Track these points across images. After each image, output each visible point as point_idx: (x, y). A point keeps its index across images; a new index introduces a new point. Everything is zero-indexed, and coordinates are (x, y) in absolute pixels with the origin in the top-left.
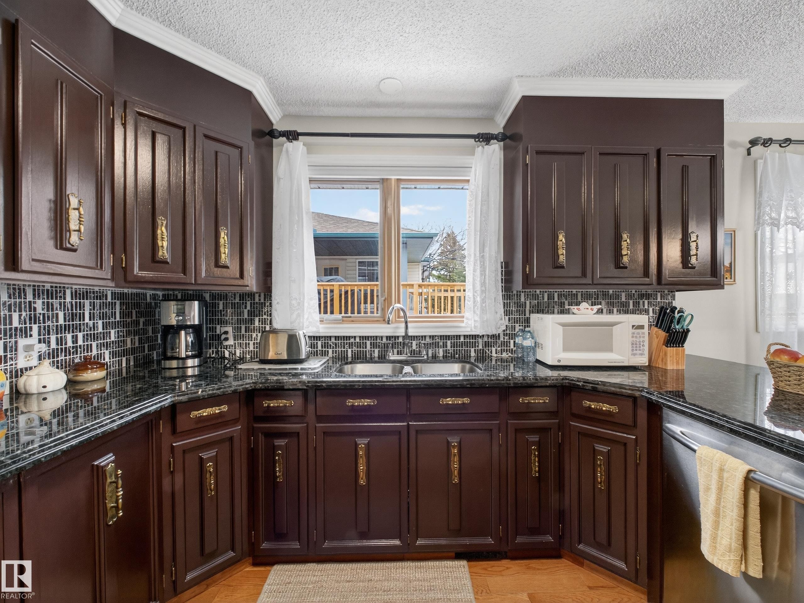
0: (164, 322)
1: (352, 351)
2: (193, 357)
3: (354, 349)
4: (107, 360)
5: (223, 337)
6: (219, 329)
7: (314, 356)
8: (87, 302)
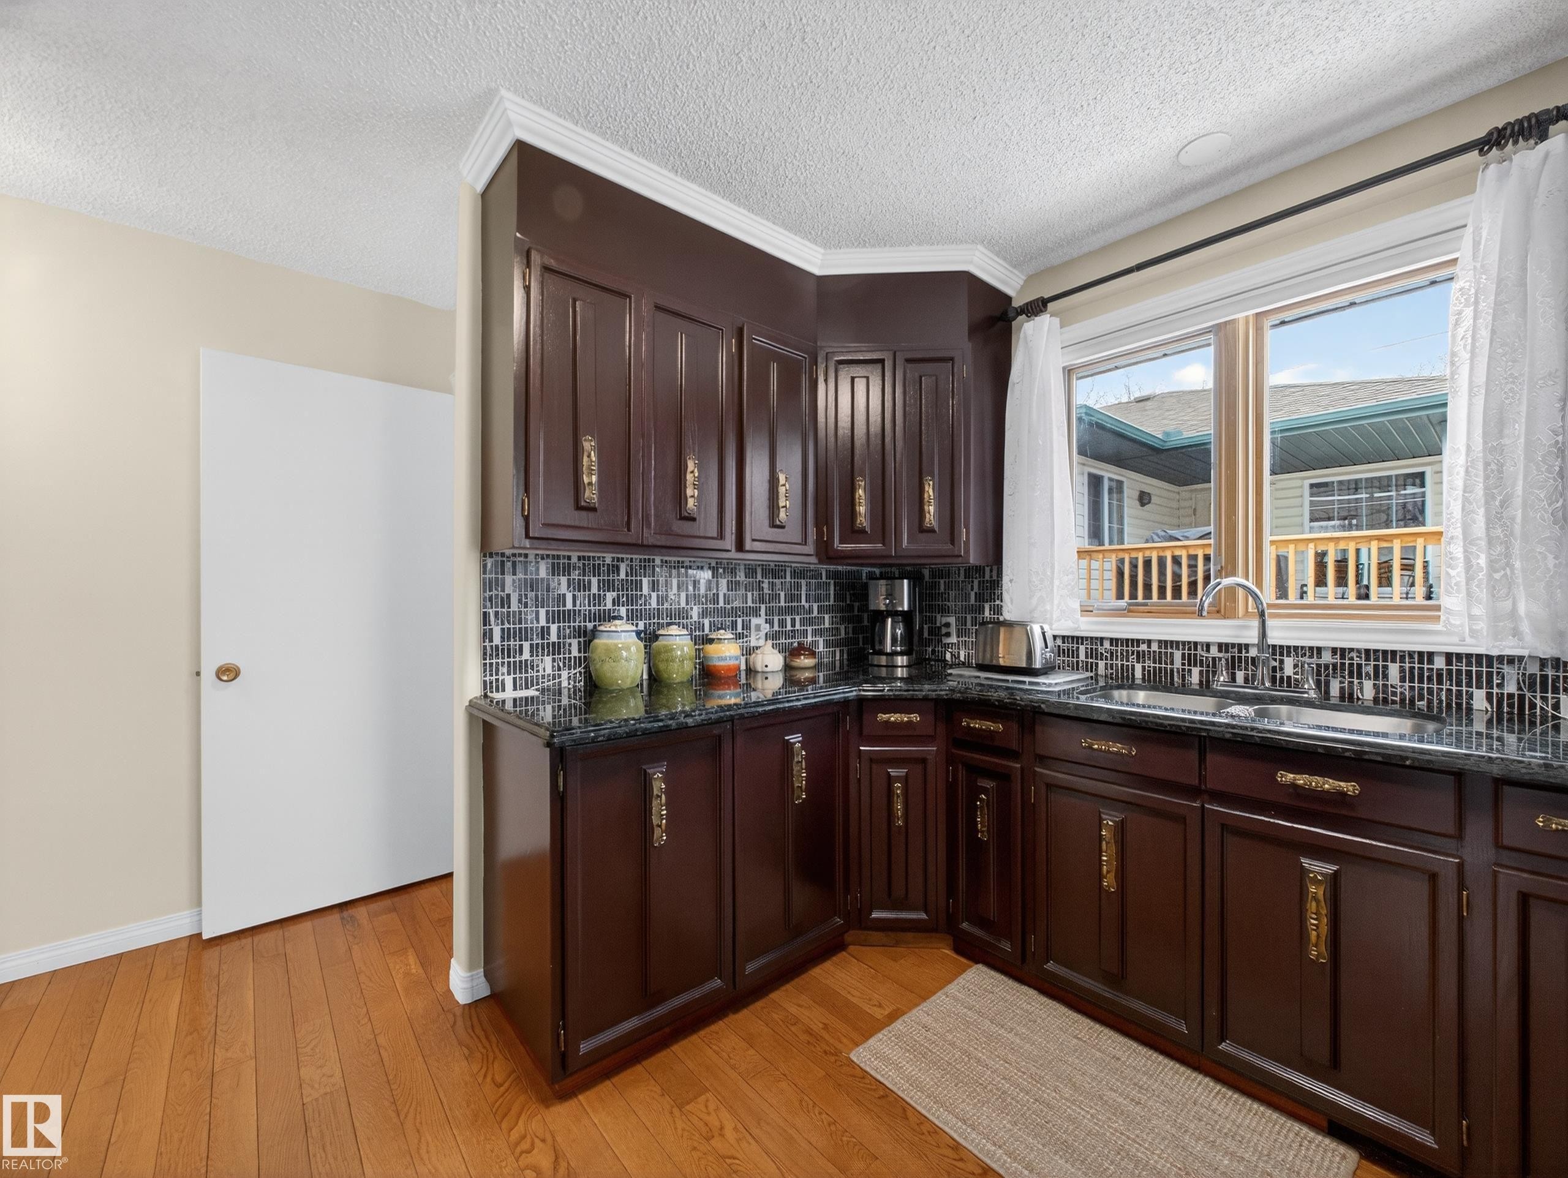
0: (872, 607)
1: (1144, 668)
2: (902, 654)
3: (1146, 665)
4: (821, 649)
5: (944, 630)
6: (941, 620)
7: (1073, 669)
8: (803, 582)
